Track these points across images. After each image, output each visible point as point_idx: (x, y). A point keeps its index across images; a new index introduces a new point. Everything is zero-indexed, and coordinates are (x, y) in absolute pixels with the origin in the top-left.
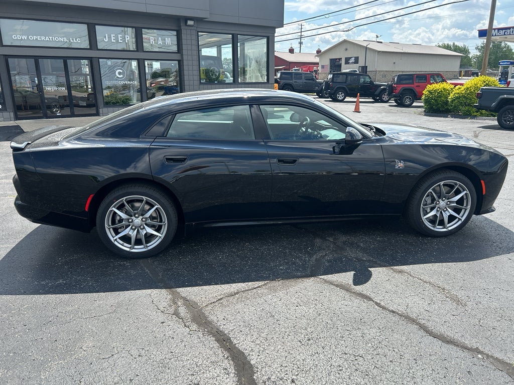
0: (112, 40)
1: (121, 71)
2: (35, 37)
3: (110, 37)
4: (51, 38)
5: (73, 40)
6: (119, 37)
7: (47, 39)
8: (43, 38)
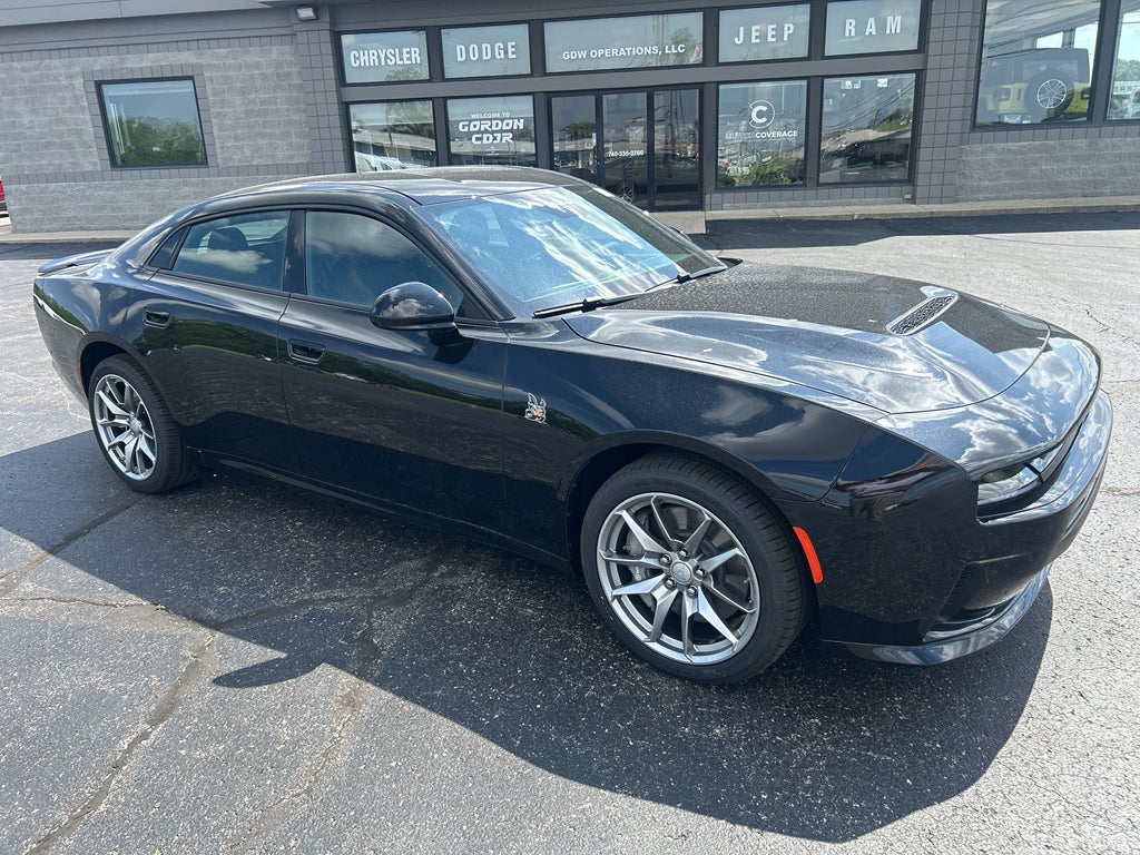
0: (753, 37)
1: (765, 109)
2: (601, 52)
3: (748, 34)
4: (628, 49)
5: (670, 49)
6: (770, 30)
7: (622, 52)
8: (615, 52)
